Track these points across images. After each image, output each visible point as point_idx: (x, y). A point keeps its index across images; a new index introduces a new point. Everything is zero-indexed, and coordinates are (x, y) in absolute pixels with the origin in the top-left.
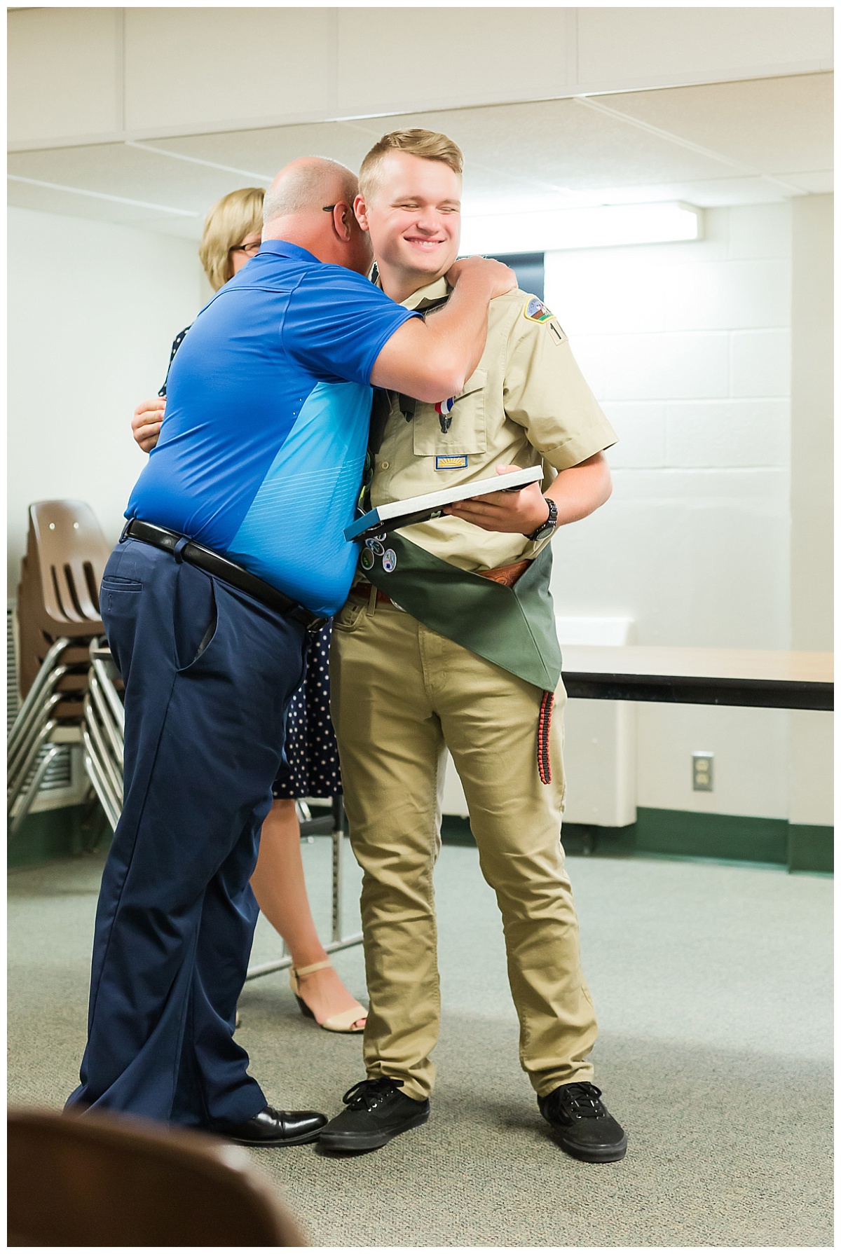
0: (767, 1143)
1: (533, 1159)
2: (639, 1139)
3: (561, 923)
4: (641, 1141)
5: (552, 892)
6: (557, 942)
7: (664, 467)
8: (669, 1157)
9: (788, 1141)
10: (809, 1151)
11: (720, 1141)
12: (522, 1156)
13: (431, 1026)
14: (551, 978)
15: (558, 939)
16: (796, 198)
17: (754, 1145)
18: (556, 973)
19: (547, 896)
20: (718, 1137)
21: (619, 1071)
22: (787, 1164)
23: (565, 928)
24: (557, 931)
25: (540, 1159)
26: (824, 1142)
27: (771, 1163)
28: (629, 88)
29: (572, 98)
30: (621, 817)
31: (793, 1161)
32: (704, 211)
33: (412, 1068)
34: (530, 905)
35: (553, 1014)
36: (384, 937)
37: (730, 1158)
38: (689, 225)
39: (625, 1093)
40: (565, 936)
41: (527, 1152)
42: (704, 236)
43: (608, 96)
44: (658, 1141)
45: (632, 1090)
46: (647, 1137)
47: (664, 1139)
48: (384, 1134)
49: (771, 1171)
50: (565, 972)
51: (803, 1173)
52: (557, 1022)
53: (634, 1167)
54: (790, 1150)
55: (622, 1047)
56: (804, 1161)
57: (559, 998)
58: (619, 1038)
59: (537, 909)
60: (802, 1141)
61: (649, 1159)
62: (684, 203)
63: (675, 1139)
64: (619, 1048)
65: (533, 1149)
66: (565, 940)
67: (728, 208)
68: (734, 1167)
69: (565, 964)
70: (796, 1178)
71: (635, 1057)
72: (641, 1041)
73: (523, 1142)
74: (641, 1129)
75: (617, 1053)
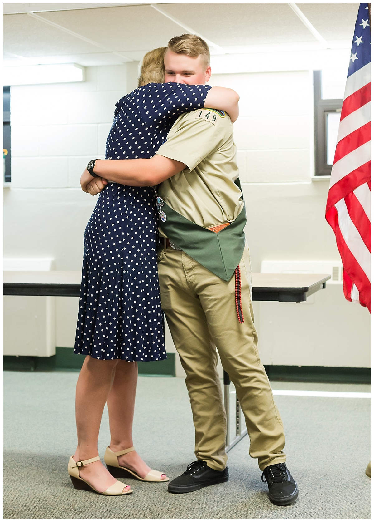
0: (126, 501)
1: (16, 516)
2: (66, 503)
3: (257, 389)
4: (67, 504)
5: (250, 375)
6: (256, 398)
7: (68, 187)
8: (81, 511)
9: (136, 499)
10: (146, 503)
11: (104, 501)
12: (11, 515)
13: (221, 436)
14: (257, 414)
15: (256, 396)
16: (128, 63)
17: (120, 502)
18: (258, 412)
19: (247, 377)
20: (103, 499)
21: (54, 472)
22: (136, 510)
23: (260, 391)
24: (256, 393)
25: (19, 516)
26: (152, 498)
27: (128, 510)
28: (54, 9)
29: (27, 13)
30: (49, 352)
31: (139, 509)
32: (85, 68)
33: (212, 455)
34: (241, 380)
35: (259, 431)
36: (196, 396)
37: (110, 509)
38: (79, 75)
39: (58, 482)
40: (260, 395)
41: (13, 513)
42: (86, 80)
43: (44, 13)
44: (75, 503)
45: (62, 480)
46: (70, 502)
47: (78, 502)
48: (197, 485)
49: (129, 514)
50: (263, 411)
51: (144, 514)
52: (261, 434)
53: (65, 517)
54: (137, 503)
55: (55, 460)
56: (144, 508)
57: (261, 423)
58: (53, 456)
59: (244, 382)
60: (142, 499)
61: (72, 512)
62: (76, 64)
63: (83, 501)
64: (54, 461)
65: (16, 511)
66: (260, 396)
67: (97, 67)
68: (112, 513)
69: (262, 407)
70: (141, 516)
71: (61, 465)
72: (64, 457)
73: (11, 508)
74: (67, 498)
75: (53, 463)
